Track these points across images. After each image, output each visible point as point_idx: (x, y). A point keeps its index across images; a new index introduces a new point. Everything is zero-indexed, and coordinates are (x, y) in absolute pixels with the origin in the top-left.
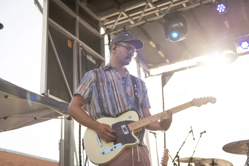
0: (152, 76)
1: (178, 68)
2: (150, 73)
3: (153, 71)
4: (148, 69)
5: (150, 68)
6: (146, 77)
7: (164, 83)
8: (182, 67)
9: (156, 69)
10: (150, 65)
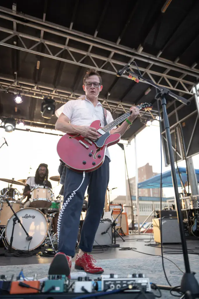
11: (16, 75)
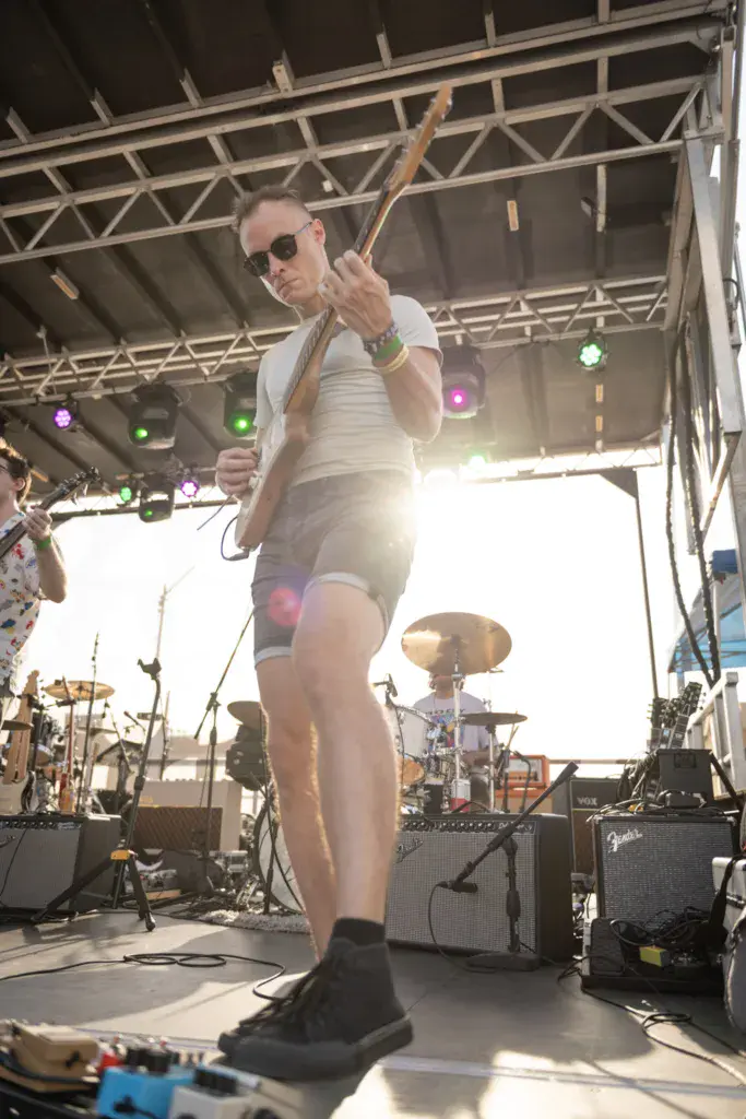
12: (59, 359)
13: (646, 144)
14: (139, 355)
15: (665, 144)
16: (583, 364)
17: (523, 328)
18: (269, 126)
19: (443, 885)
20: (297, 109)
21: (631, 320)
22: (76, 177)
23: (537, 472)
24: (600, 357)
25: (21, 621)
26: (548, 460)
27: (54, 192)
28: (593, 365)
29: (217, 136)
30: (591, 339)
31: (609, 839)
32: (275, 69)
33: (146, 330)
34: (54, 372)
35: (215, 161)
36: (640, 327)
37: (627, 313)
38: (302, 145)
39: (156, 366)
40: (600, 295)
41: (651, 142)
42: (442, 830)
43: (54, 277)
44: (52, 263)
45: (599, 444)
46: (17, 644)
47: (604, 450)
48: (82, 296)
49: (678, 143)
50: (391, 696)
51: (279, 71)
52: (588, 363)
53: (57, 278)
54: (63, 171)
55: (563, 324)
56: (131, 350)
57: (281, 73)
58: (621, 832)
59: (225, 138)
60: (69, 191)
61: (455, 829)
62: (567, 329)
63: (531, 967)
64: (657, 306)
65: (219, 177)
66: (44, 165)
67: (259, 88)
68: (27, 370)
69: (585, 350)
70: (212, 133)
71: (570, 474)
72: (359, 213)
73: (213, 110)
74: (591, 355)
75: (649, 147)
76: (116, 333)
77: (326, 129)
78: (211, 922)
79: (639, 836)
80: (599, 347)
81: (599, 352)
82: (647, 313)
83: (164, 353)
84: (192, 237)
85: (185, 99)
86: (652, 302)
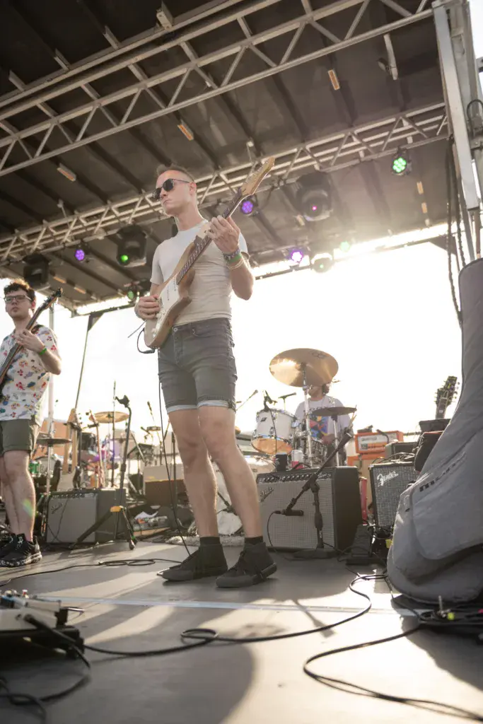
0: (79, 315)
1: (108, 308)
2: (78, 312)
3: (81, 310)
4: (73, 306)
5: (77, 304)
6: (72, 317)
7: (90, 326)
8: (112, 307)
9: (84, 307)
10: (76, 301)
11: (63, 209)
12: (74, 219)
13: (409, 16)
14: (120, 209)
15: (421, 14)
16: (395, 172)
17: (358, 153)
18: (164, 52)
19: (278, 512)
20: (178, 38)
21: (425, 136)
22: (58, 106)
23: (387, 246)
24: (406, 166)
25: (39, 383)
26: (395, 237)
27: (46, 118)
28: (402, 171)
29: (133, 64)
30: (399, 154)
31: (378, 478)
32: (158, 15)
33: (121, 193)
34: (72, 227)
35: (135, 81)
36: (433, 140)
37: (423, 131)
38: (187, 60)
39: (130, 214)
40: (405, 123)
41: (410, 14)
42: (284, 481)
43: (59, 169)
44: (56, 161)
45: (427, 221)
46: (37, 397)
47: (431, 226)
48: (78, 178)
49: (428, 12)
50: (268, 403)
51: (160, 16)
52: (398, 170)
53: (62, 170)
54: (49, 103)
55: (381, 146)
56: (114, 207)
57: (162, 16)
58: (385, 474)
59: (140, 65)
60: (55, 116)
61: (290, 479)
62: (383, 150)
63: (329, 556)
64: (443, 124)
65: (140, 91)
66: (38, 102)
67: (152, 29)
68: (57, 228)
69: (396, 162)
70: (130, 63)
71: (410, 244)
72: (234, 97)
73: (128, 48)
74: (400, 165)
75: (410, 18)
76: (105, 198)
77: (200, 46)
78: (171, 543)
79: (396, 475)
80: (405, 159)
81: (404, 163)
82: (436, 130)
83: (132, 205)
84: (134, 130)
85: (109, 45)
86: (440, 122)
